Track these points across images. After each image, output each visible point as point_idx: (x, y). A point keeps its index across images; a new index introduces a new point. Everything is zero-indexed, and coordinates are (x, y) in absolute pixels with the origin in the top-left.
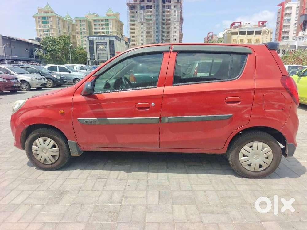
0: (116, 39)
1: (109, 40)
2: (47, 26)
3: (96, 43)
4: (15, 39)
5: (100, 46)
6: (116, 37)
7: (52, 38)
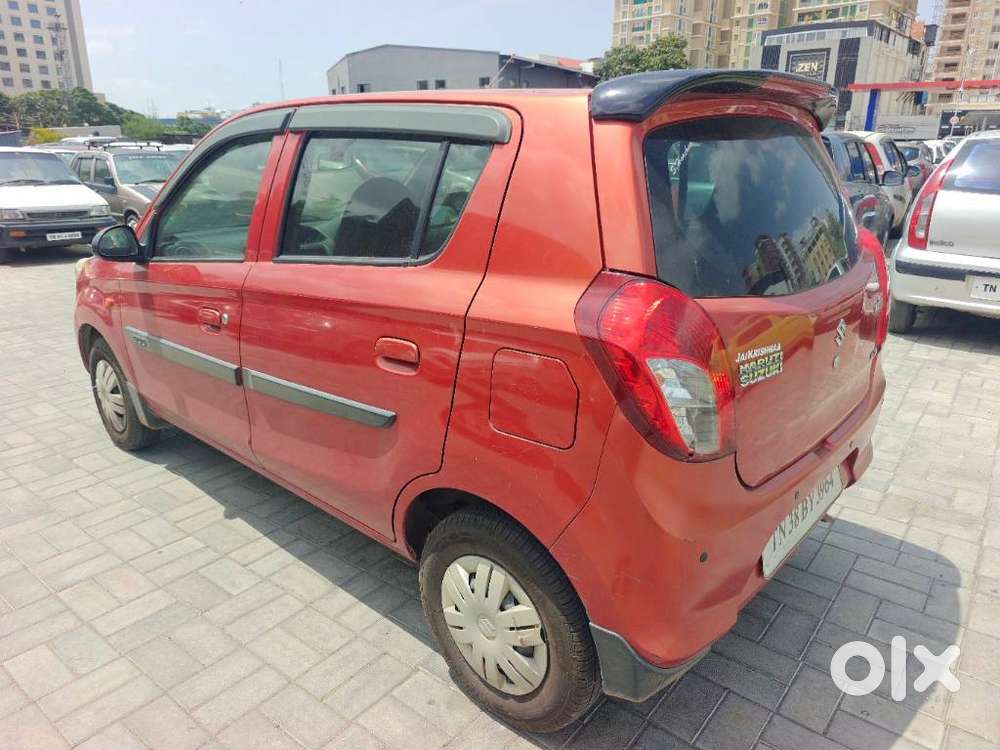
0: (871, 33)
1: (842, 41)
2: (645, 11)
3: (789, 53)
4: (529, 63)
5: (802, 65)
6: (870, 25)
7: (632, 51)
